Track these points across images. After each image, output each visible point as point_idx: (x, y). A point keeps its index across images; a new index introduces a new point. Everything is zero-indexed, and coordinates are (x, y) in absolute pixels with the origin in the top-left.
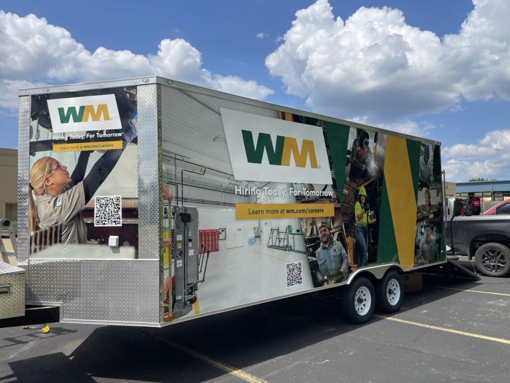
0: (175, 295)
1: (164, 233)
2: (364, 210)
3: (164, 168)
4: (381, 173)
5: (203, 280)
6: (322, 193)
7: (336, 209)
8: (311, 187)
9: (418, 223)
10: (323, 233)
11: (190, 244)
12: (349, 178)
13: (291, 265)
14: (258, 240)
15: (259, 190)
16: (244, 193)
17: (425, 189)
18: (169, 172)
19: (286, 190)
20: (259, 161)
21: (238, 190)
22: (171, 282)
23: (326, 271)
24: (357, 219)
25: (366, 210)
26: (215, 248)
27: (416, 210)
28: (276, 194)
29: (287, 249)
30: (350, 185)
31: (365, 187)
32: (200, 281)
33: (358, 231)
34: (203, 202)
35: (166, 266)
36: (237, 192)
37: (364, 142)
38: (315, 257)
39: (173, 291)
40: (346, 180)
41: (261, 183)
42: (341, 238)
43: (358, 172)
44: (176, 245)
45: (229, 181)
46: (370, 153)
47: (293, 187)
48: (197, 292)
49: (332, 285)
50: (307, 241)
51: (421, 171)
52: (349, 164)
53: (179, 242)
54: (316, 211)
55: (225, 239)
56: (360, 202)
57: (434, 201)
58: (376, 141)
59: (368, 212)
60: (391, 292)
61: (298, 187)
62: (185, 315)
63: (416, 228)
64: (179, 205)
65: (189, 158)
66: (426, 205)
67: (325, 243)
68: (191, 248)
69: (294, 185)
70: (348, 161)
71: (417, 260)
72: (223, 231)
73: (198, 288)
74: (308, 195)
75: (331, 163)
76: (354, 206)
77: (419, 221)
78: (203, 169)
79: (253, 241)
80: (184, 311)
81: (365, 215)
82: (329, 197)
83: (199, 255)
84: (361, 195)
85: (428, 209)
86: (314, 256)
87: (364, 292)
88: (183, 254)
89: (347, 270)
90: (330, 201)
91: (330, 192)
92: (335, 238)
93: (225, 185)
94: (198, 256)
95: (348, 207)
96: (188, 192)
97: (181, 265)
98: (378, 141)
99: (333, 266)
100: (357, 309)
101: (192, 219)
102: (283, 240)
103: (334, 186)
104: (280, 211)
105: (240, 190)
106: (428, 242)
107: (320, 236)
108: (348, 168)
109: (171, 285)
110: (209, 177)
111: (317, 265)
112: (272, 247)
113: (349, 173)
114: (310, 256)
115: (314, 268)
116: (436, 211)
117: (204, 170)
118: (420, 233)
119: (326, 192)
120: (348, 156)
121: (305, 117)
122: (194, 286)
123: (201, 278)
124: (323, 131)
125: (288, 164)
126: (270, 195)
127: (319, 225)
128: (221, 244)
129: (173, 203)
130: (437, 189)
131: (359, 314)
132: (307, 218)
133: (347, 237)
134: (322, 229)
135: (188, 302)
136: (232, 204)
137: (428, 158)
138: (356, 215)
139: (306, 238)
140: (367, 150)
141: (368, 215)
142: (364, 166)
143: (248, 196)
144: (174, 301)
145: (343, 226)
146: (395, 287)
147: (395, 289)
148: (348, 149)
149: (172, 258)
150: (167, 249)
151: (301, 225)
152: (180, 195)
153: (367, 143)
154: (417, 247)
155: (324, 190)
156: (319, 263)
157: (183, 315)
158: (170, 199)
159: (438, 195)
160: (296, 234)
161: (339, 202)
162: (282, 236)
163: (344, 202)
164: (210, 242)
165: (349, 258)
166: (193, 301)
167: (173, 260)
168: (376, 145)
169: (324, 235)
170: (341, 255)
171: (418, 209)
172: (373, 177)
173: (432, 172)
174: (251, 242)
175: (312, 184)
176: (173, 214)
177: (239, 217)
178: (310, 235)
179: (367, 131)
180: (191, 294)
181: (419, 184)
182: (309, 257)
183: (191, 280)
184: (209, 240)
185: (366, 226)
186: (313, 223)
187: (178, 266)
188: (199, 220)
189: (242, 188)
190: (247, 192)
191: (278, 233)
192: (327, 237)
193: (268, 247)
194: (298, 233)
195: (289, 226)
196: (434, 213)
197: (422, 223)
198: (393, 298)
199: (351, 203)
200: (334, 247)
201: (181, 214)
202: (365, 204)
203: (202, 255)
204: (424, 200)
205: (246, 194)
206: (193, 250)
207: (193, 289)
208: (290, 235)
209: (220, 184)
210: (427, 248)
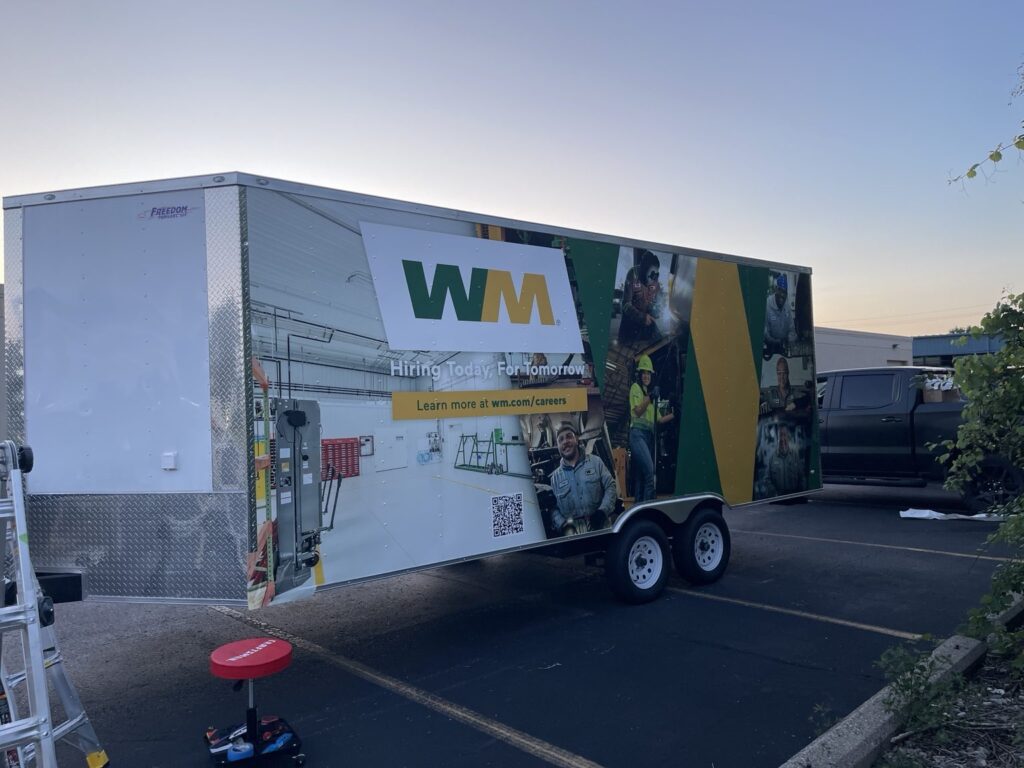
0: (278, 552)
1: (256, 445)
2: (648, 398)
3: (254, 332)
4: (684, 330)
5: (332, 527)
6: (562, 370)
7: (590, 397)
8: (541, 359)
9: (762, 421)
10: (565, 441)
11: (305, 465)
12: (618, 340)
13: (501, 498)
14: (435, 455)
15: (438, 367)
16: (409, 372)
17: (776, 357)
18: (263, 340)
19: (493, 366)
20: (437, 314)
21: (396, 368)
22: (271, 529)
23: (571, 508)
24: (633, 415)
25: (653, 398)
26: (353, 470)
27: (758, 396)
28: (471, 374)
29: (494, 471)
30: (619, 354)
31: (649, 356)
32: (326, 529)
33: (635, 437)
34: (329, 390)
35: (261, 502)
36: (395, 371)
37: (649, 274)
38: (550, 484)
39: (274, 546)
40: (611, 344)
41: (442, 354)
42: (601, 450)
43: (636, 327)
44: (279, 467)
45: (380, 352)
46: (662, 293)
47: (504, 359)
48: (319, 547)
49: (583, 532)
50: (533, 457)
51: (770, 324)
52: (619, 316)
53: (285, 460)
54: (551, 402)
55: (373, 454)
56: (641, 384)
57: (798, 378)
58: (673, 270)
59: (657, 403)
60: (704, 547)
61: (516, 359)
62: (297, 586)
63: (757, 429)
64: (283, 397)
65: (301, 314)
66: (778, 387)
67: (570, 458)
68: (307, 471)
69: (508, 357)
70: (617, 309)
71: (760, 488)
72: (367, 440)
73: (322, 539)
74: (535, 374)
75: (580, 315)
76: (629, 392)
77: (763, 416)
78: (329, 332)
79: (426, 457)
80: (296, 579)
81: (651, 408)
82: (577, 377)
83: (323, 483)
84: (642, 371)
85: (784, 393)
86: (548, 482)
87: (650, 547)
88: (293, 481)
89: (613, 508)
90: (579, 383)
91: (579, 368)
92: (589, 449)
93: (370, 360)
94: (320, 484)
95: (615, 394)
96: (300, 374)
97: (289, 501)
98: (680, 271)
99: (586, 499)
100: (633, 577)
101: (308, 420)
102: (485, 455)
103: (588, 356)
104: (478, 404)
105: (400, 368)
106: (782, 454)
107: (559, 446)
108: (616, 323)
109: (271, 536)
110: (339, 348)
111: (554, 497)
112: (463, 467)
113: (618, 331)
114: (540, 482)
115: (546, 504)
116: (800, 396)
117: (331, 334)
118: (766, 438)
119: (570, 367)
120: (617, 300)
121: (529, 232)
122: (315, 537)
123: (326, 522)
124: (565, 257)
125: (494, 319)
126: (460, 375)
127: (557, 426)
128: (364, 463)
129: (273, 393)
130: (804, 356)
131: (638, 585)
132: (532, 415)
133: (614, 447)
134: (564, 434)
135: (304, 565)
136: (386, 393)
137: (785, 298)
138: (632, 407)
139: (531, 450)
140: (654, 287)
141: (656, 407)
142: (648, 317)
143: (415, 377)
144: (278, 562)
145: (606, 427)
146: (713, 537)
147: (713, 542)
148: (616, 287)
149: (273, 488)
150: (262, 473)
151: (520, 427)
152: (285, 379)
153: (655, 276)
154: (759, 464)
155: (567, 363)
156: (558, 495)
157: (294, 587)
158: (265, 387)
159: (805, 368)
160: (510, 444)
161: (596, 385)
162: (483, 448)
163: (607, 385)
164: (344, 460)
165: (618, 486)
166: (312, 562)
167: (274, 492)
168: (675, 278)
169: (567, 445)
170: (601, 479)
171: (762, 394)
172: (667, 337)
173: (792, 325)
174: (423, 459)
175: (542, 354)
176: (273, 413)
177: (398, 415)
178: (540, 446)
179: (654, 253)
180: (308, 549)
181: (765, 347)
182: (537, 485)
183: (308, 527)
184: (340, 457)
185: (652, 426)
186: (546, 422)
187: (283, 502)
188: (322, 423)
189: (404, 364)
190: (415, 370)
191: (476, 442)
192: (572, 449)
193: (456, 467)
194: (516, 442)
195: (496, 430)
196: (795, 401)
197: (770, 419)
198: (709, 558)
199: (622, 387)
200: (587, 466)
201: (287, 413)
202: (650, 388)
203: (328, 482)
204: (776, 377)
205: (411, 374)
206: (310, 475)
207: (312, 541)
208: (498, 446)
209: (361, 358)
210: (781, 466)
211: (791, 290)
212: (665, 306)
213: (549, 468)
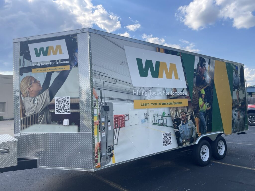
0: (101, 153)
1: (94, 117)
2: (204, 102)
3: (93, 80)
4: (212, 81)
5: (117, 144)
6: (181, 93)
7: (189, 102)
8: (175, 90)
9: (233, 109)
10: (182, 116)
11: (109, 124)
12: (196, 84)
13: (165, 134)
14: (146, 120)
15: (147, 92)
16: (138, 94)
17: (236, 90)
18: (96, 83)
19: (162, 92)
20: (146, 76)
21: (135, 92)
22: (99, 145)
23: (185, 137)
24: (200, 107)
25: (205, 102)
26: (123, 126)
27: (232, 102)
28: (156, 94)
29: (163, 125)
30: (196, 88)
31: (204, 89)
32: (115, 145)
33: (201, 114)
34: (116, 99)
35: (96, 136)
36: (134, 93)
37: (203, 65)
38: (178, 129)
39: (100, 151)
40: (194, 86)
41: (148, 88)
42: (192, 118)
43: (200, 81)
44: (101, 124)
45: (130, 87)
46: (206, 71)
47: (165, 90)
48: (113, 151)
49: (188, 144)
50: (174, 120)
51: (234, 80)
52: (195, 77)
53: (103, 122)
54: (178, 103)
55: (129, 120)
56: (202, 98)
57: (242, 97)
58: (209, 64)
59: (206, 104)
60: (220, 148)
61: (168, 90)
62: (107, 164)
63: (232, 111)
64: (102, 101)
65: (108, 74)
66: (237, 99)
67: (184, 121)
68: (110, 126)
69: (166, 89)
70: (195, 75)
71: (233, 130)
72: (127, 115)
73: (114, 148)
74: (173, 95)
75: (185, 77)
76: (199, 100)
77: (233, 108)
78: (115, 80)
79: (144, 121)
80: (107, 161)
81: (205, 105)
82: (185, 95)
83: (114, 129)
84: (202, 94)
85: (238, 101)
86: (178, 128)
87: (205, 148)
88: (105, 129)
89: (196, 136)
90: (186, 97)
91: (185, 93)
92: (189, 118)
93: (128, 90)
94: (113, 130)
95: (195, 101)
96: (108, 94)
97: (104, 135)
98: (211, 64)
99: (188, 134)
100: (202, 158)
101: (110, 109)
102: (161, 120)
103: (188, 89)
104: (158, 104)
105: (136, 92)
106: (239, 119)
107: (181, 117)
108: (195, 79)
109: (99, 147)
110: (119, 85)
111: (180, 133)
112: (155, 124)
113: (195, 82)
114: (176, 129)
115: (178, 135)
116: (242, 102)
117: (116, 81)
118: (234, 114)
119: (183, 92)
120: (195, 72)
121: (171, 51)
122: (112, 147)
123: (115, 143)
124: (181, 59)
125: (162, 77)
126: (153, 94)
127: (180, 111)
128: (126, 123)
129: (99, 100)
130: (243, 90)
131: (203, 160)
132: (173, 107)
133: (195, 117)
134: (182, 113)
135: (109, 157)
136: (132, 100)
137: (238, 73)
138: (200, 105)
139: (173, 118)
140: (204, 69)
141: (206, 105)
142: (203, 77)
143: (140, 95)
144: (101, 156)
145: (193, 111)
146: (222, 145)
147: (222, 146)
148: (195, 68)
149: (99, 131)
150: (96, 126)
151: (170, 112)
152: (103, 96)
153: (205, 65)
154: (233, 122)
155: (182, 91)
156: (181, 133)
157: (106, 164)
158: (97, 98)
159: (243, 94)
160: (167, 117)
161: (190, 98)
162: (160, 118)
163: (193, 98)
164: (120, 122)
165: (197, 130)
166: (111, 156)
167: (100, 133)
168: (210, 66)
169: (183, 117)
170: (192, 127)
171: (233, 101)
172: (208, 84)
173: (240, 81)
174: (143, 122)
175: (175, 88)
176: (99, 107)
177: (136, 108)
178: (175, 117)
179: (204, 58)
180: (110, 152)
181: (233, 87)
182: (175, 130)
183: (110, 144)
184: (119, 121)
185: (205, 111)
186: (177, 110)
187: (103, 136)
188: (114, 110)
189: (137, 91)
190: (140, 93)
191: (158, 116)
192: (184, 118)
193: (152, 124)
194: (169, 116)
195: (163, 112)
196: (241, 103)
197: (235, 109)
198: (221, 151)
199: (197, 99)
200: (189, 123)
201: (103, 107)
202: (204, 99)
203: (116, 129)
204: (236, 96)
205: (139, 94)
206: (111, 127)
207: (111, 149)
208: (164, 117)
209: (125, 89)
210: (238, 123)
211: (239, 70)
212: (207, 74)
213: (178, 124)
